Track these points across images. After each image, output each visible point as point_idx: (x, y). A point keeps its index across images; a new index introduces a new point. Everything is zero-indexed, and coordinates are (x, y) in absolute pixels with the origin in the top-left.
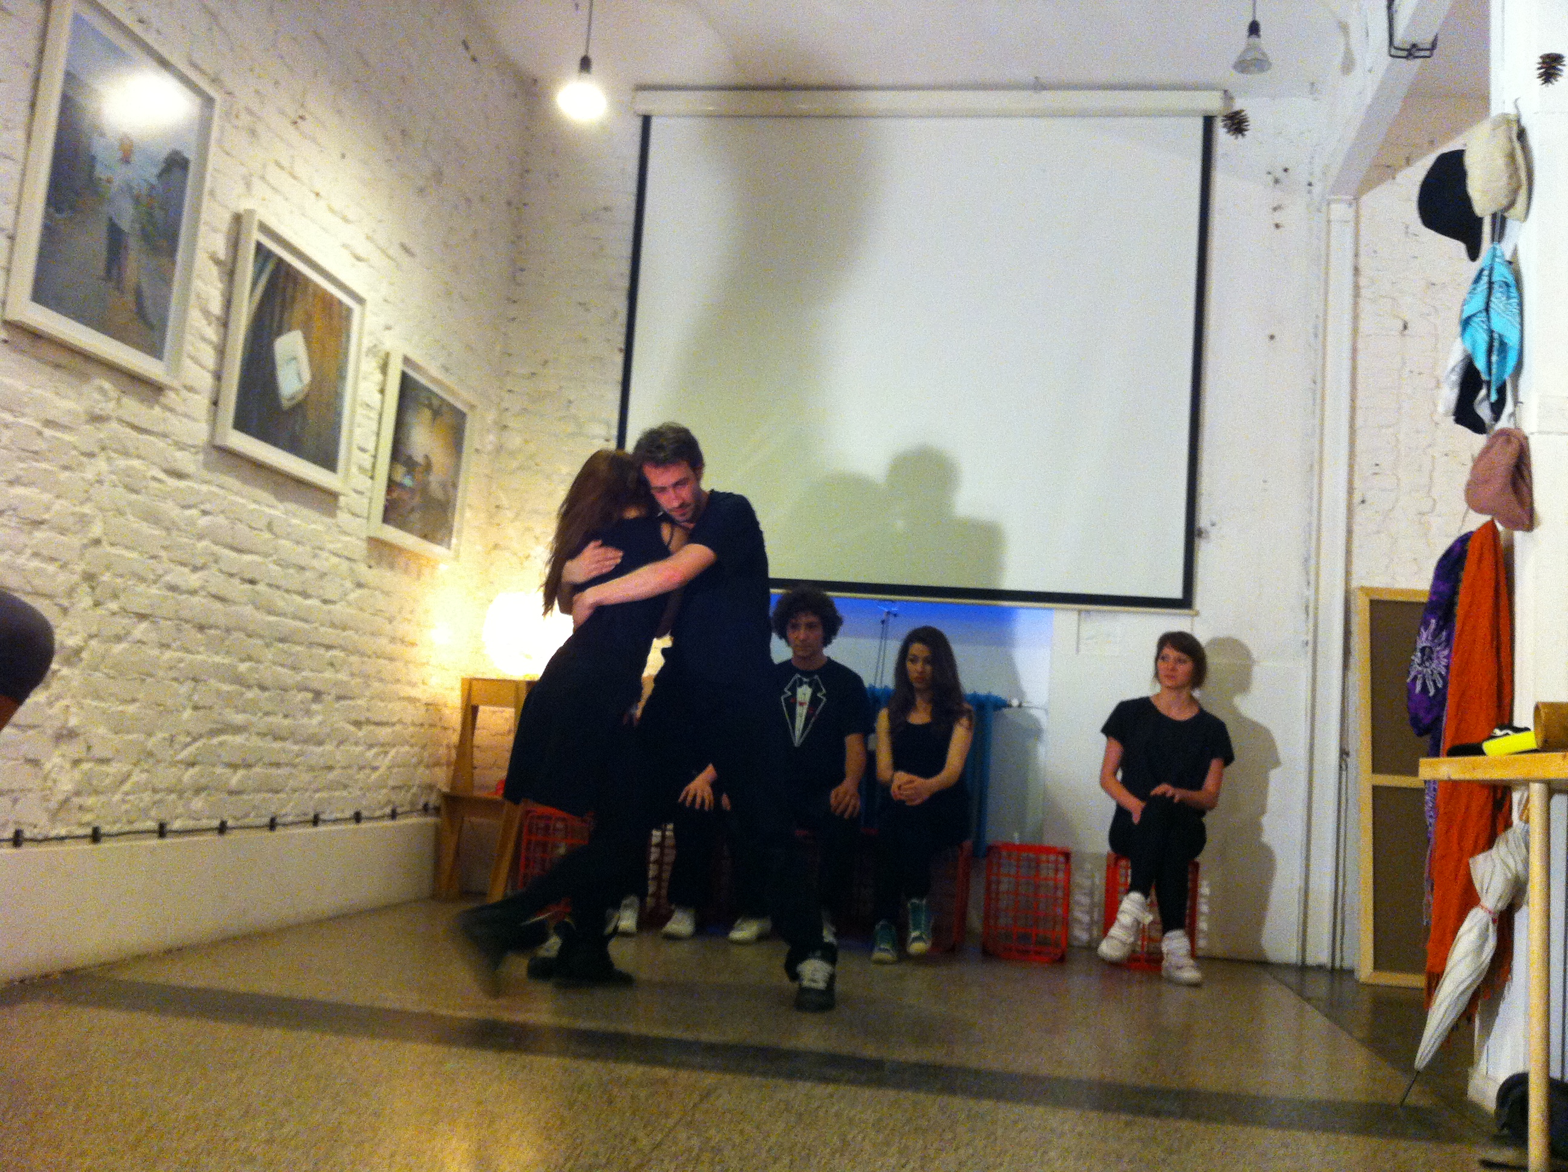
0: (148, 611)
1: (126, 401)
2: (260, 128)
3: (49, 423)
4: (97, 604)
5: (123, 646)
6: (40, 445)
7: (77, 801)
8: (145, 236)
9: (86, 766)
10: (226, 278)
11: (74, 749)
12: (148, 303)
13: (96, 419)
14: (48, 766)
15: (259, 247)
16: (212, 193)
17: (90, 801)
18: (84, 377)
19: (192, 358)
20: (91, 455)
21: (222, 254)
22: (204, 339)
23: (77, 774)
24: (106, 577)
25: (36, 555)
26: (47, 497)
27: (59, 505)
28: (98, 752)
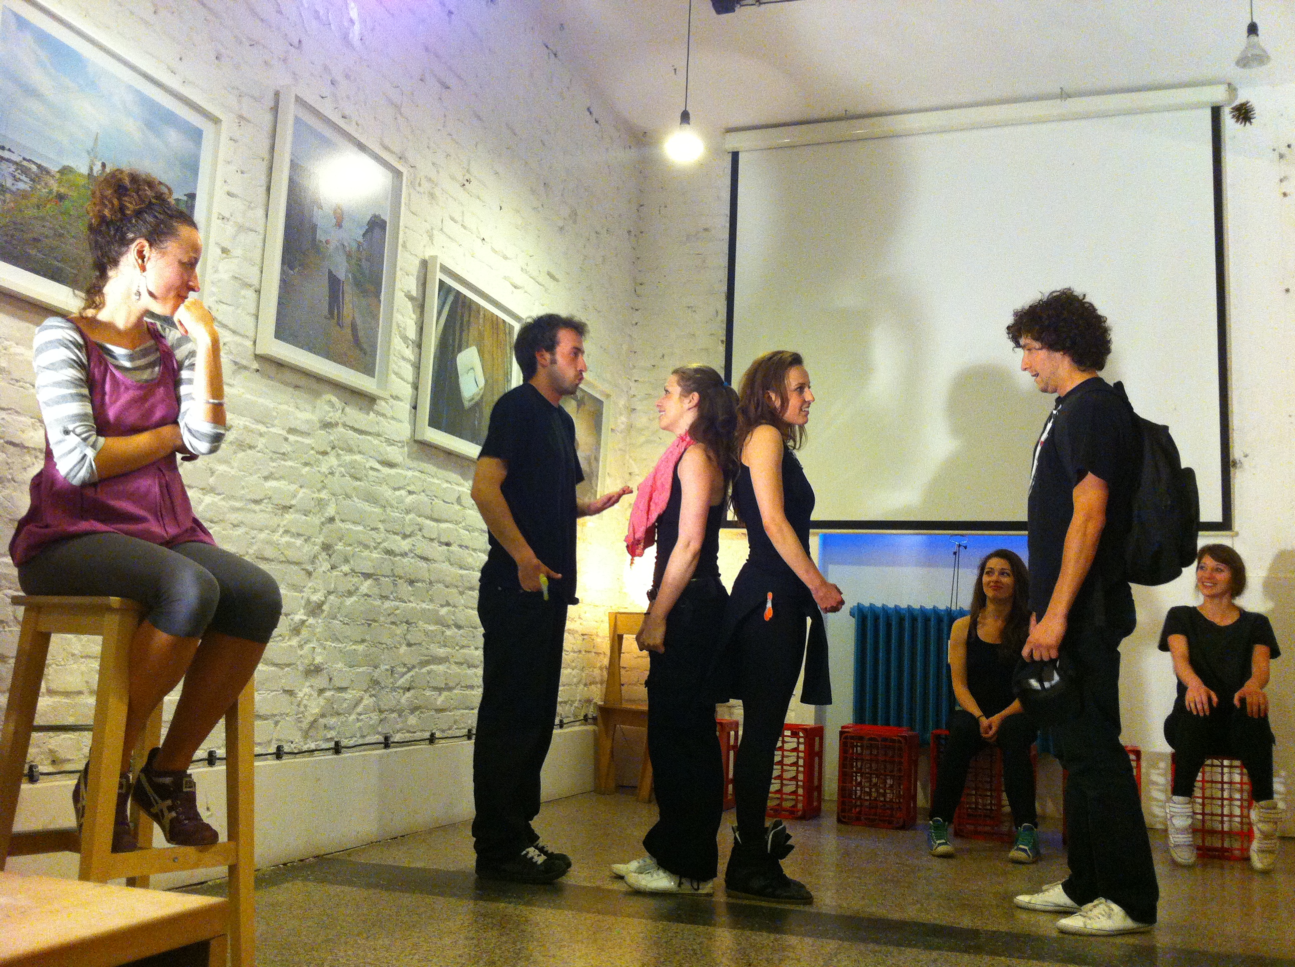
0: (372, 571)
1: (348, 410)
2: (437, 192)
3: (292, 431)
4: (333, 567)
5: (354, 599)
6: (286, 448)
7: (322, 721)
8: (358, 284)
9: (328, 694)
10: (418, 311)
11: (320, 681)
12: (361, 334)
13: (327, 425)
14: (301, 695)
15: (442, 283)
16: (404, 246)
17: (332, 721)
18: (317, 394)
19: (396, 374)
20: (325, 453)
21: (414, 293)
22: (404, 358)
23: (322, 701)
24: (340, 547)
25: (286, 532)
26: (293, 487)
27: (301, 493)
28: (337, 683)
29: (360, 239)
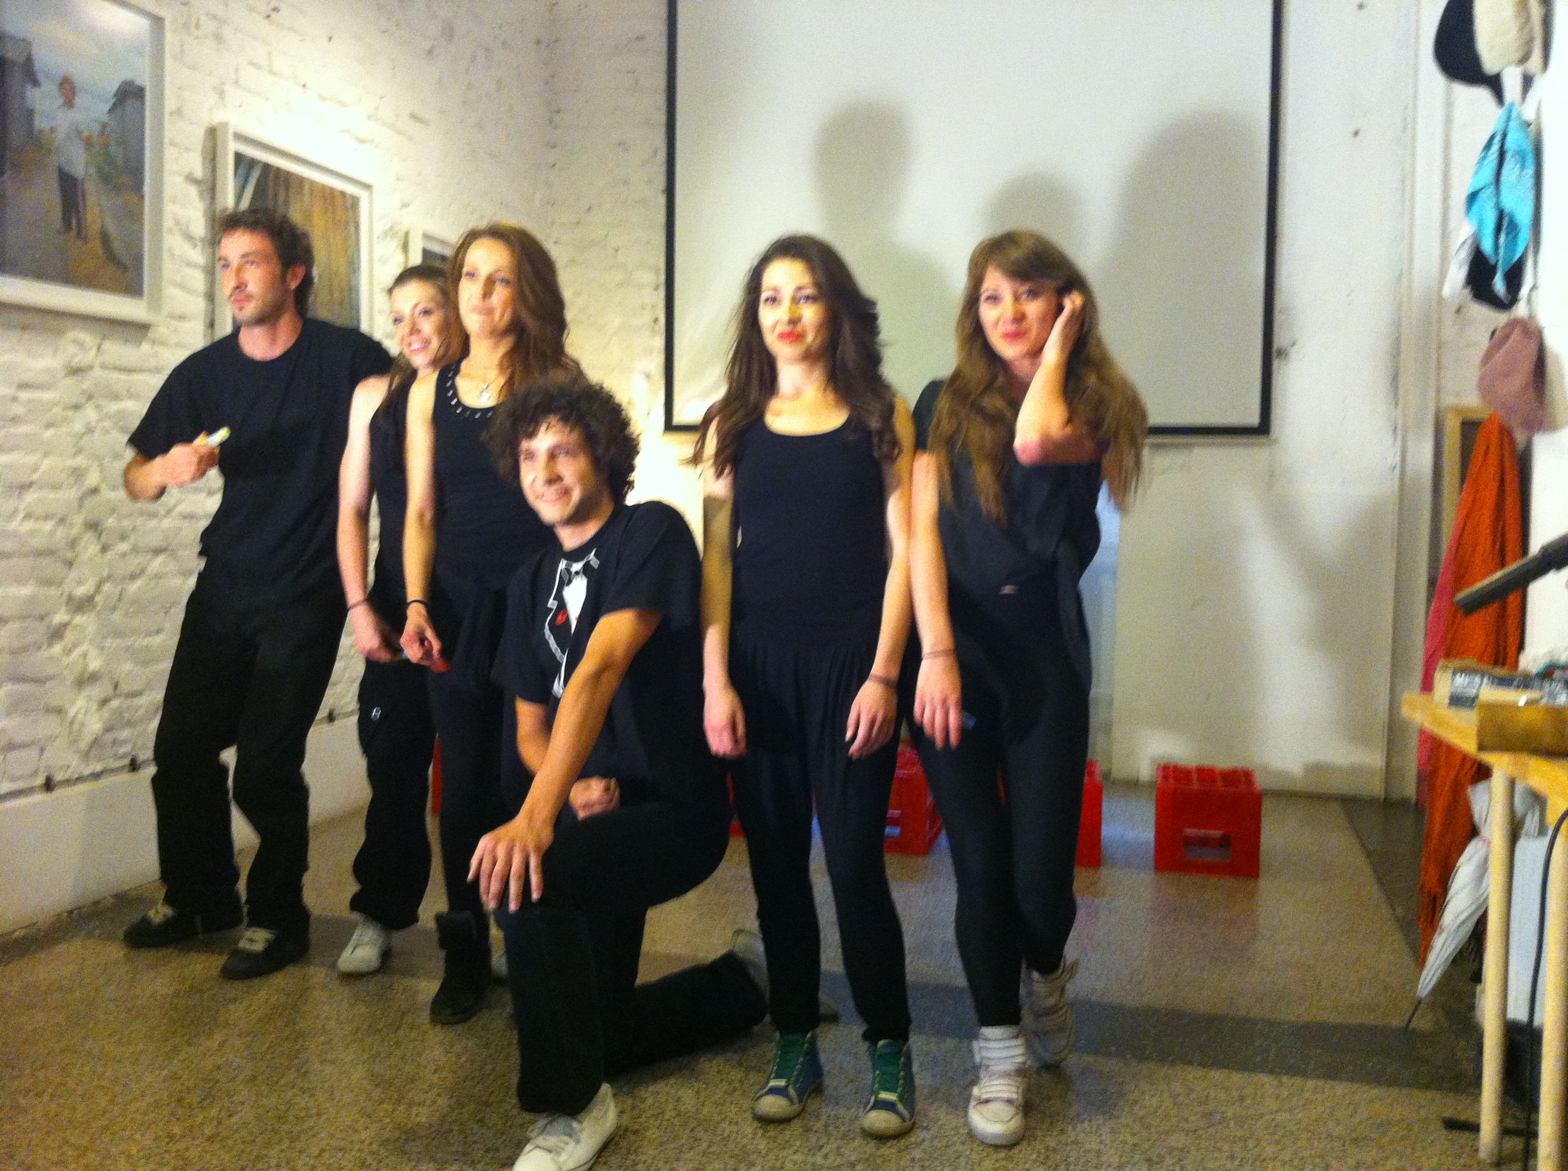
1: (107, 345)
2: (227, 32)
3: (24, 386)
4: (104, 549)
5: (138, 583)
6: (17, 409)
7: (109, 737)
9: (115, 703)
10: (207, 196)
11: (97, 691)
12: (117, 245)
13: (76, 371)
14: (72, 712)
15: (239, 158)
16: (179, 112)
17: (125, 734)
18: (60, 332)
19: (176, 285)
20: (77, 407)
21: (199, 173)
22: (189, 264)
23: (106, 713)
24: (111, 522)
25: (28, 516)
26: (31, 459)
27: (46, 464)
28: (124, 687)
29: (105, 118)
